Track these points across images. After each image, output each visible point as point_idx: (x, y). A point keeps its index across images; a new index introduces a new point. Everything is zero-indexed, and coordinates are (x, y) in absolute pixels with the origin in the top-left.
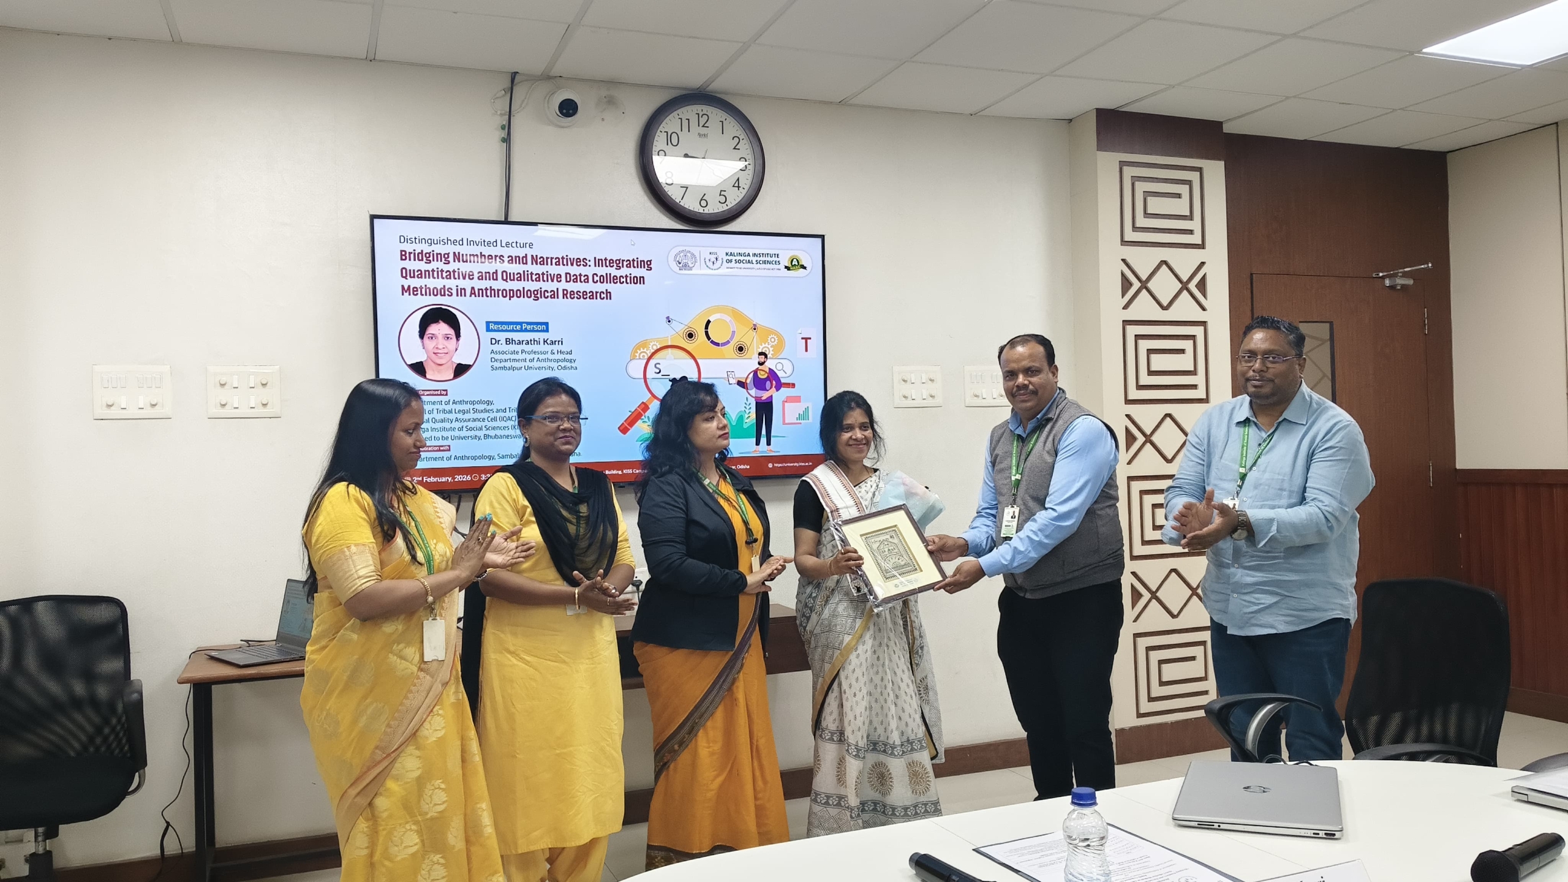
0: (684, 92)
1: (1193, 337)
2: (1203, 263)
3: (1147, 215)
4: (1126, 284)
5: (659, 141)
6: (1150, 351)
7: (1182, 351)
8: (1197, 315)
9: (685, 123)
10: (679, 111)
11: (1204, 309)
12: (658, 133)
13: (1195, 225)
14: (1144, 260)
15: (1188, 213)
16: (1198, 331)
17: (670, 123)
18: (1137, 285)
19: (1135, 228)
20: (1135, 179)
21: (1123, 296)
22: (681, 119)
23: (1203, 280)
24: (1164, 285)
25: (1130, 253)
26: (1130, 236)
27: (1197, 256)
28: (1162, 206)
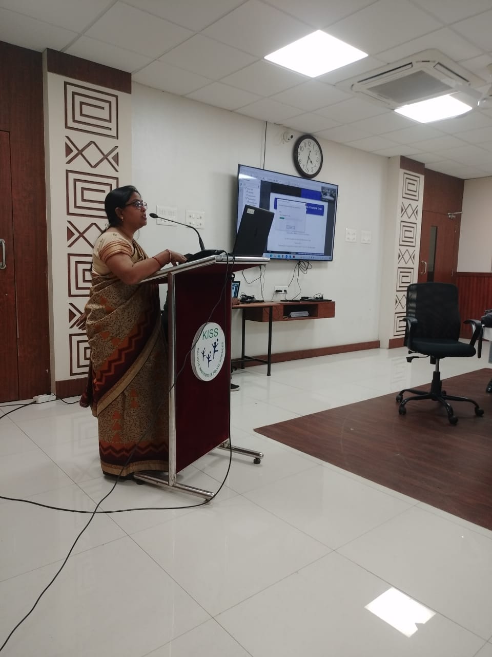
0: (305, 134)
1: (414, 228)
2: (418, 206)
3: (408, 190)
5: (299, 149)
6: (405, 231)
7: (411, 231)
8: (415, 221)
10: (304, 140)
11: (417, 219)
12: (299, 146)
13: (417, 194)
14: (406, 203)
15: (416, 190)
17: (302, 144)
18: (404, 210)
19: (405, 193)
20: (406, 178)
21: (401, 213)
22: (305, 143)
23: (417, 211)
24: (410, 211)
25: (404, 200)
27: (417, 203)
28: (411, 187)
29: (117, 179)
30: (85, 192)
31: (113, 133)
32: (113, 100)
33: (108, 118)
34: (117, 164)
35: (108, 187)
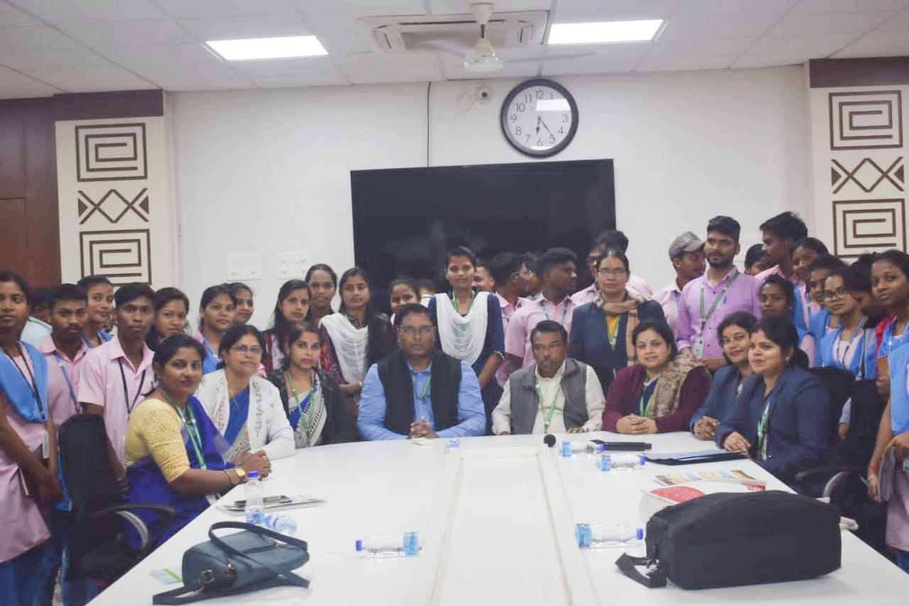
0: (527, 80)
1: (893, 211)
2: (900, 158)
3: (852, 128)
4: (835, 176)
5: (512, 110)
6: (855, 222)
7: (884, 220)
8: (898, 195)
9: (528, 97)
10: (525, 91)
11: (901, 190)
12: (511, 105)
13: (894, 131)
14: (849, 160)
15: (887, 123)
16: (897, 206)
17: (519, 98)
18: (844, 176)
19: (842, 138)
20: (841, 105)
21: (833, 185)
22: (526, 96)
23: (901, 169)
24: (868, 175)
25: (838, 155)
26: (838, 143)
27: (896, 153)
28: (858, 121)
29: (147, 231)
30: (104, 255)
31: (140, 173)
32: (138, 131)
33: (132, 155)
34: (147, 211)
35: (135, 244)
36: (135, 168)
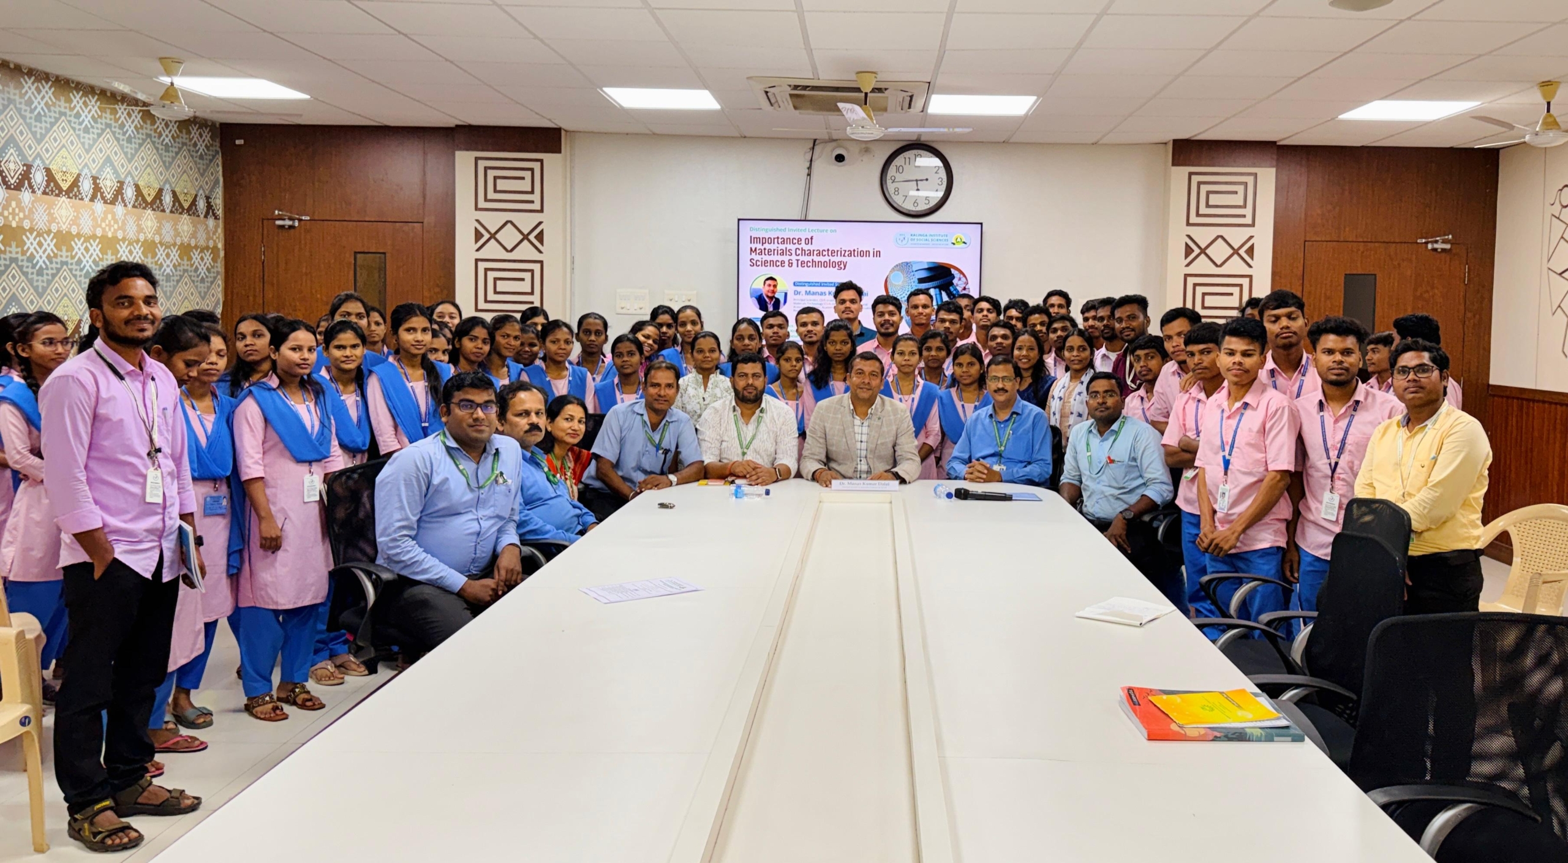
0: (908, 143)
1: (1241, 287)
2: (1252, 237)
3: (1208, 206)
4: (1188, 251)
5: (892, 171)
6: (1204, 294)
7: (1231, 294)
8: (1248, 271)
9: (908, 160)
10: (905, 154)
11: (1250, 266)
12: (891, 166)
13: (1248, 210)
14: (1203, 236)
15: (1241, 203)
16: (1245, 281)
17: (899, 160)
18: (1197, 251)
19: (1198, 215)
20: (1199, 183)
21: (1186, 257)
22: (905, 159)
23: (1252, 248)
24: (1219, 251)
25: (1194, 232)
26: (1194, 219)
27: (1247, 232)
28: (1214, 200)
29: (541, 262)
30: (498, 282)
31: (537, 206)
32: (536, 166)
33: (530, 190)
34: (542, 242)
35: (529, 274)
36: (532, 202)
